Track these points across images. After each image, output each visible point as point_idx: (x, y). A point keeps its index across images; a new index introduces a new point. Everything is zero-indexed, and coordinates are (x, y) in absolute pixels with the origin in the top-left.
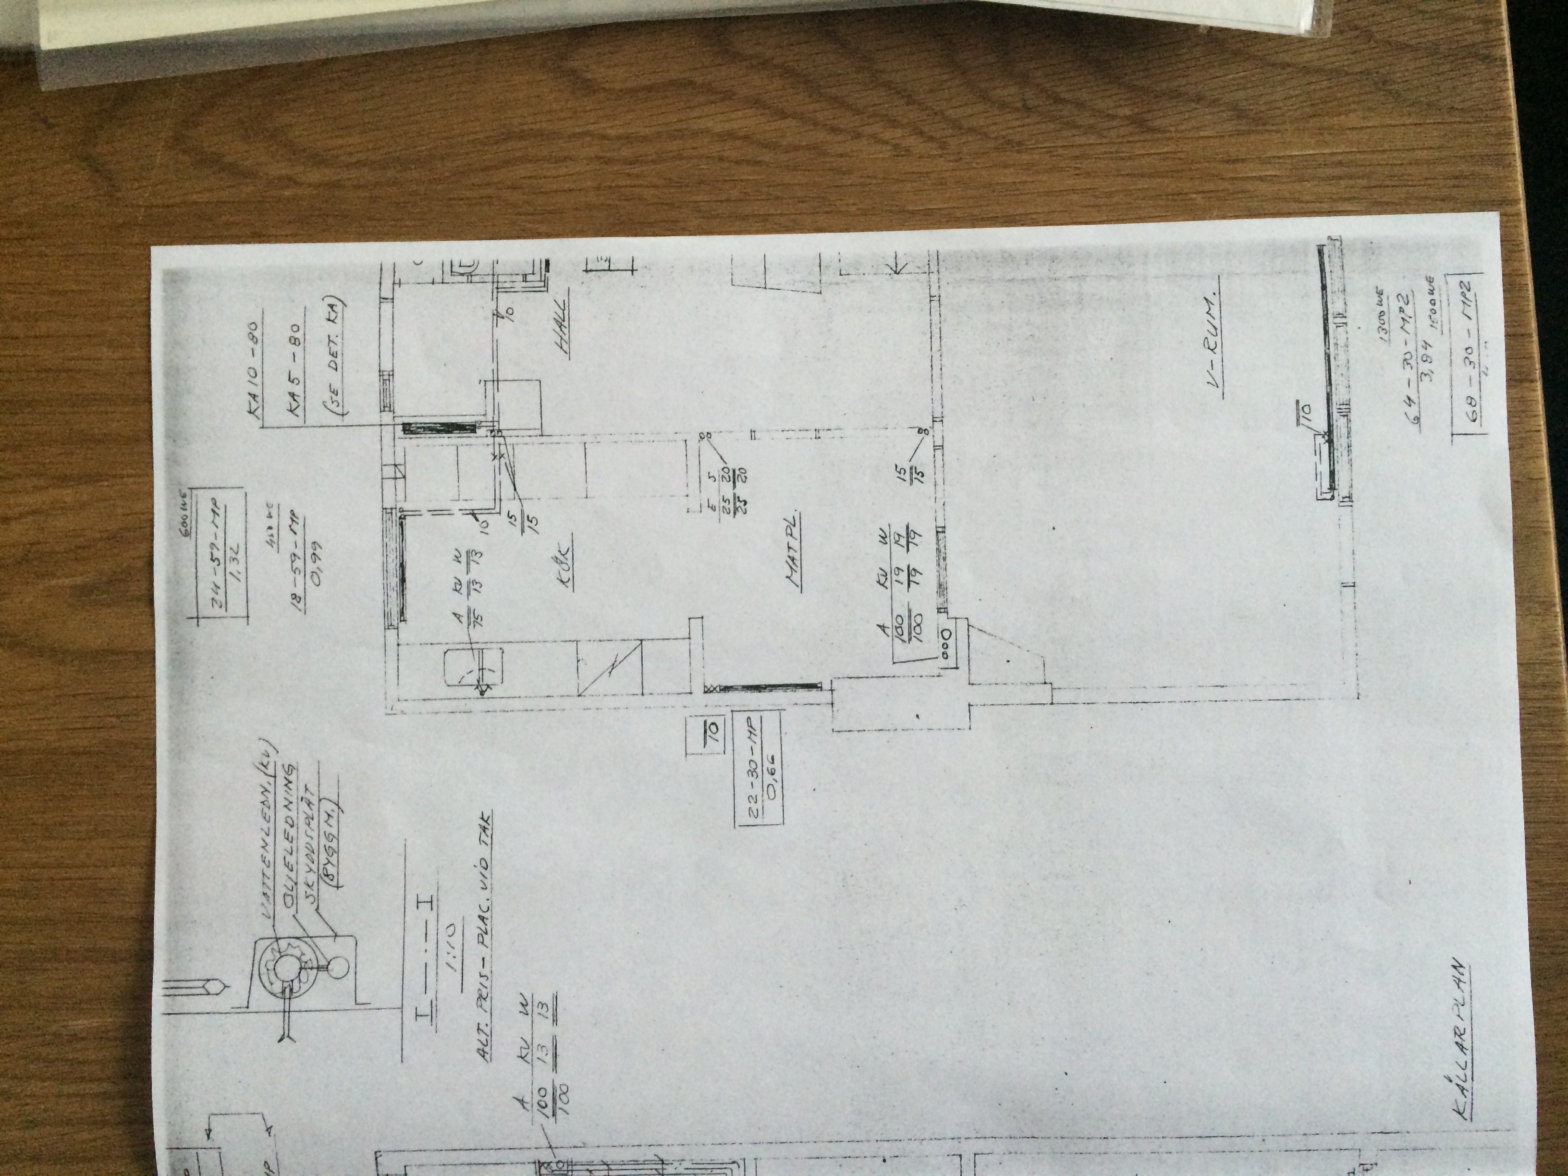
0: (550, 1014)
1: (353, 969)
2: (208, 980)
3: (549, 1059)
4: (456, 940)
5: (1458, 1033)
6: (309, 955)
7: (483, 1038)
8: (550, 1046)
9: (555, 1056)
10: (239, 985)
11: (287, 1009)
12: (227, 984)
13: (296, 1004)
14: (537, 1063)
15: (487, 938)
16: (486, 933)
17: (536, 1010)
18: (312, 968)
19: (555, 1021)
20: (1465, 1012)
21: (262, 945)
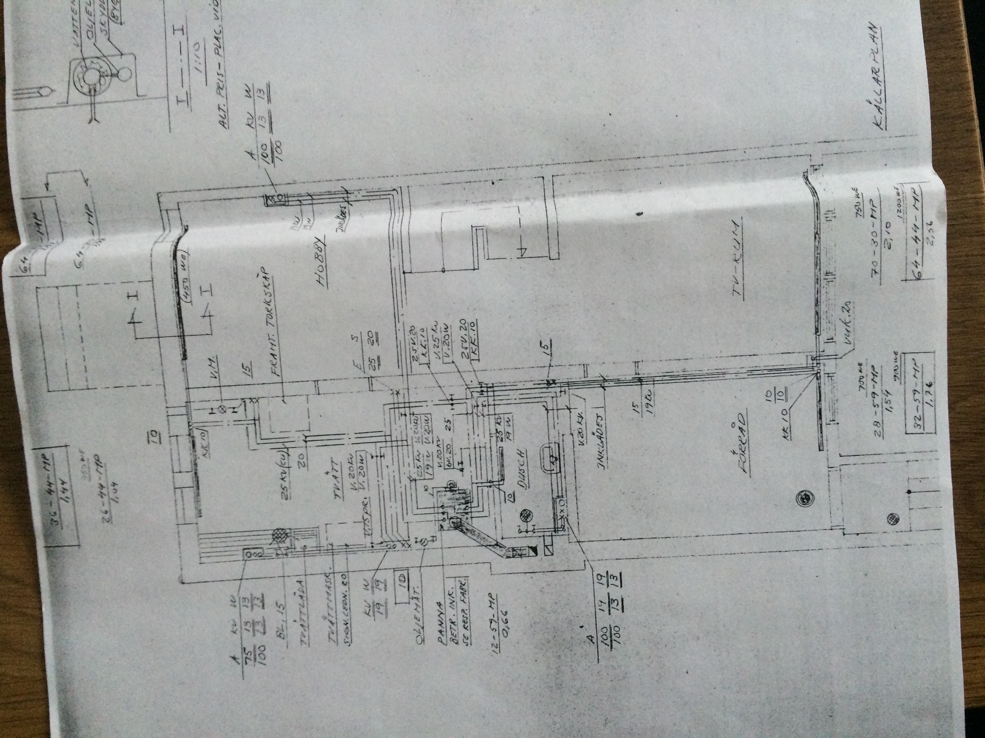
0: (265, 97)
1: (134, 74)
2: (41, 88)
3: (267, 125)
4: (201, 53)
5: (875, 71)
6: (105, 67)
7: (222, 113)
8: (267, 116)
9: (271, 123)
10: (61, 89)
11: (93, 102)
12: (53, 88)
13: (98, 99)
14: (259, 128)
15: (221, 51)
16: (220, 47)
17: (256, 95)
18: (107, 76)
19: (269, 100)
20: (879, 57)
21: (74, 64)
